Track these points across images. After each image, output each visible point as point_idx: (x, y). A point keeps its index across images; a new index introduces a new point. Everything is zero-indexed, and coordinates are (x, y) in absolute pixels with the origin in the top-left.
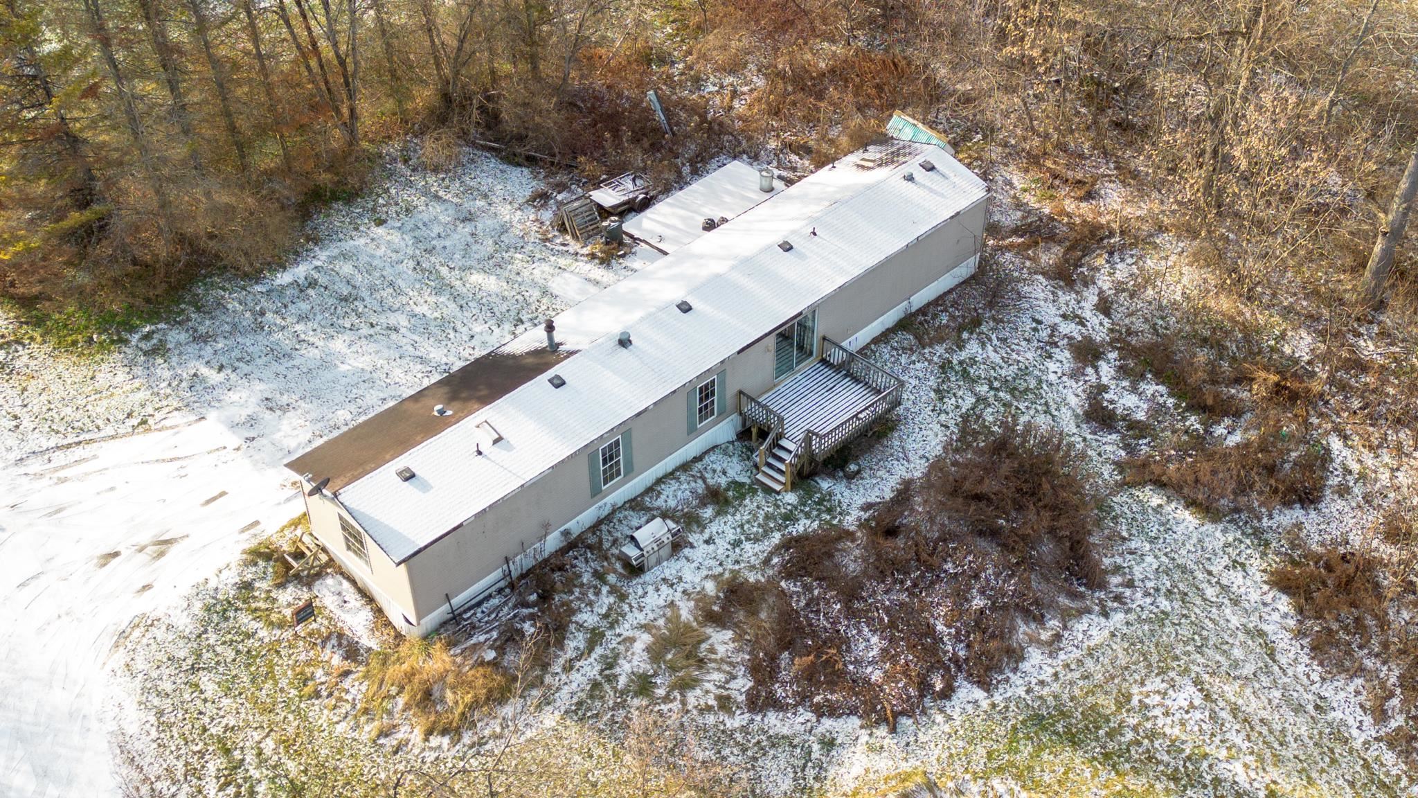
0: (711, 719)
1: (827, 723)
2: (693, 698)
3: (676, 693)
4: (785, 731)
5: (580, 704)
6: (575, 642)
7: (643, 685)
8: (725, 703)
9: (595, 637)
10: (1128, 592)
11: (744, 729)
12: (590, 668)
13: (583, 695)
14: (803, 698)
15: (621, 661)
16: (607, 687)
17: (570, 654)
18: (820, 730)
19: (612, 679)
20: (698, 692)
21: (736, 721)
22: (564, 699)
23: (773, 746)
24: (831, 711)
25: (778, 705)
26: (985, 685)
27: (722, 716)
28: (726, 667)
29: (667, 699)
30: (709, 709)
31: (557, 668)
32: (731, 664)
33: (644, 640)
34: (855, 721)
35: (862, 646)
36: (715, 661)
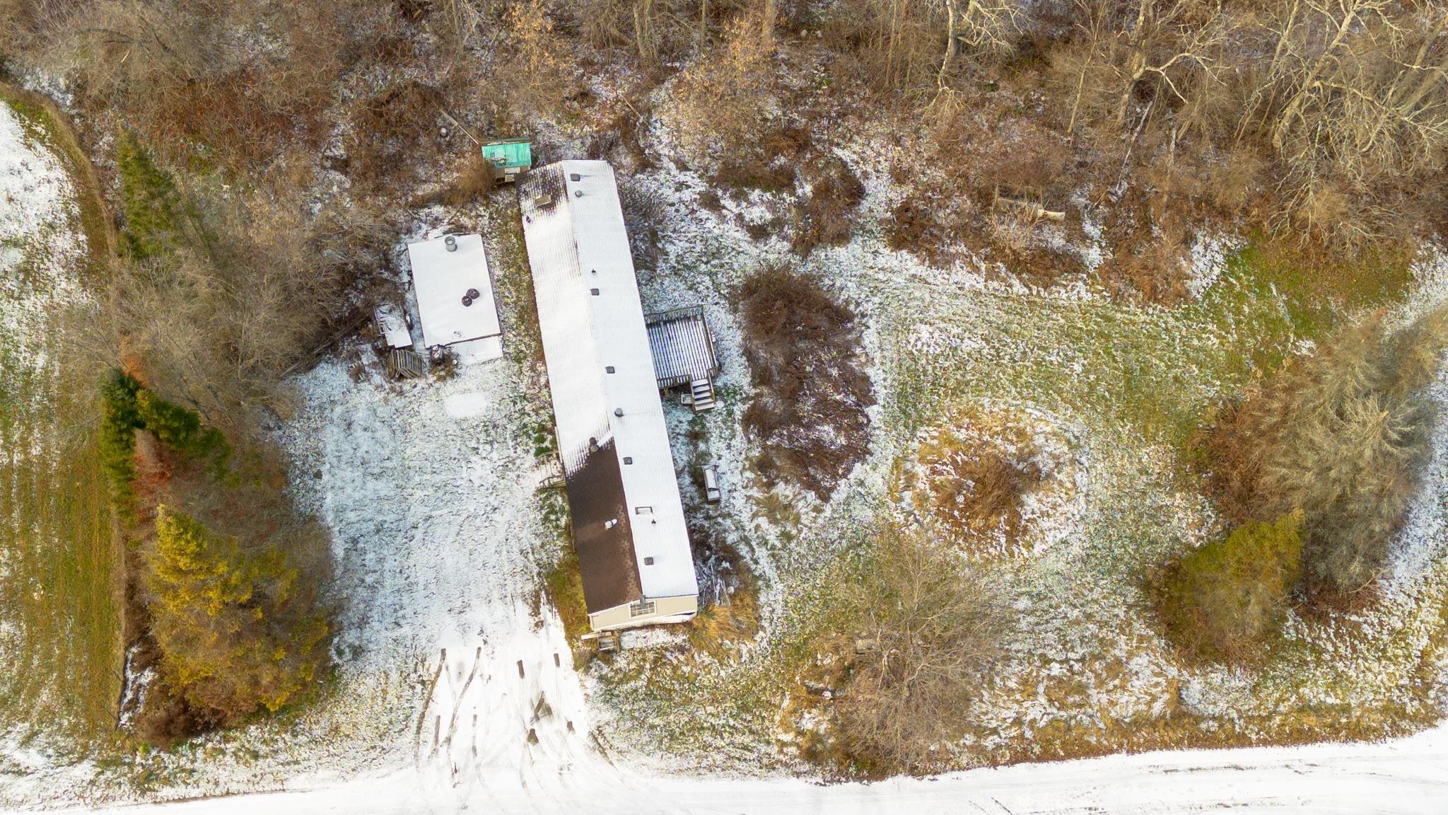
0: (820, 521)
1: (851, 476)
2: (805, 520)
3: (800, 526)
4: (845, 495)
5: (778, 568)
6: (743, 550)
7: (786, 537)
8: (818, 510)
9: (746, 540)
10: (861, 308)
11: (834, 511)
12: (762, 553)
13: (774, 564)
14: (835, 476)
15: (768, 537)
16: (776, 552)
17: (748, 557)
18: (852, 481)
19: (773, 547)
20: (803, 517)
21: (828, 512)
22: (771, 573)
23: (849, 505)
24: (849, 470)
25: (831, 489)
26: (874, 402)
27: (822, 515)
28: (799, 497)
29: (800, 531)
30: (815, 518)
31: (753, 567)
32: (800, 493)
33: (763, 521)
34: (858, 465)
35: (825, 436)
36: (792, 500)
